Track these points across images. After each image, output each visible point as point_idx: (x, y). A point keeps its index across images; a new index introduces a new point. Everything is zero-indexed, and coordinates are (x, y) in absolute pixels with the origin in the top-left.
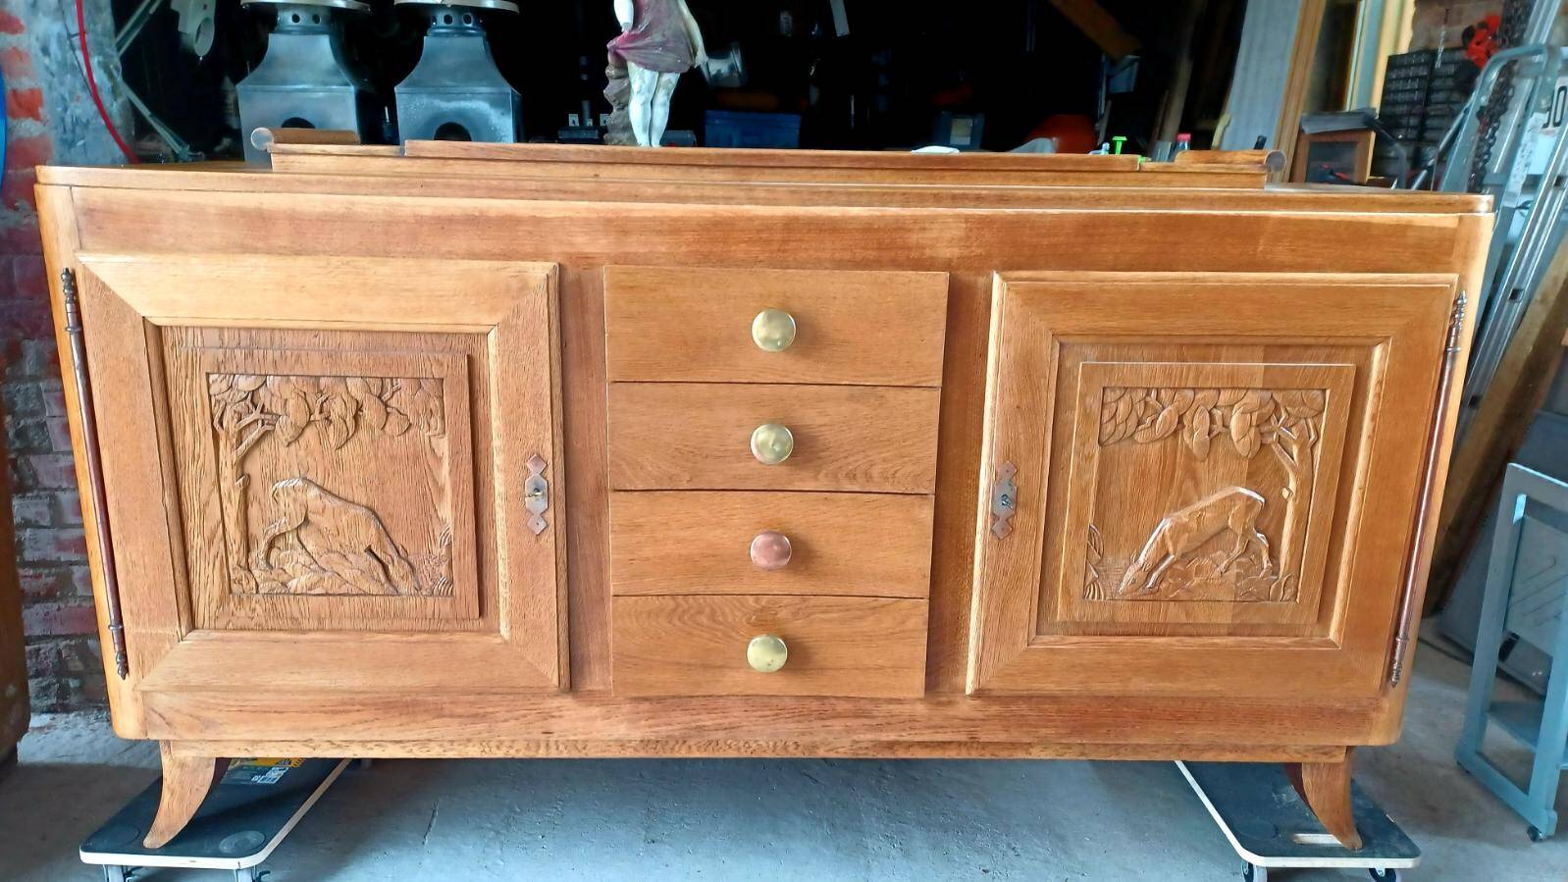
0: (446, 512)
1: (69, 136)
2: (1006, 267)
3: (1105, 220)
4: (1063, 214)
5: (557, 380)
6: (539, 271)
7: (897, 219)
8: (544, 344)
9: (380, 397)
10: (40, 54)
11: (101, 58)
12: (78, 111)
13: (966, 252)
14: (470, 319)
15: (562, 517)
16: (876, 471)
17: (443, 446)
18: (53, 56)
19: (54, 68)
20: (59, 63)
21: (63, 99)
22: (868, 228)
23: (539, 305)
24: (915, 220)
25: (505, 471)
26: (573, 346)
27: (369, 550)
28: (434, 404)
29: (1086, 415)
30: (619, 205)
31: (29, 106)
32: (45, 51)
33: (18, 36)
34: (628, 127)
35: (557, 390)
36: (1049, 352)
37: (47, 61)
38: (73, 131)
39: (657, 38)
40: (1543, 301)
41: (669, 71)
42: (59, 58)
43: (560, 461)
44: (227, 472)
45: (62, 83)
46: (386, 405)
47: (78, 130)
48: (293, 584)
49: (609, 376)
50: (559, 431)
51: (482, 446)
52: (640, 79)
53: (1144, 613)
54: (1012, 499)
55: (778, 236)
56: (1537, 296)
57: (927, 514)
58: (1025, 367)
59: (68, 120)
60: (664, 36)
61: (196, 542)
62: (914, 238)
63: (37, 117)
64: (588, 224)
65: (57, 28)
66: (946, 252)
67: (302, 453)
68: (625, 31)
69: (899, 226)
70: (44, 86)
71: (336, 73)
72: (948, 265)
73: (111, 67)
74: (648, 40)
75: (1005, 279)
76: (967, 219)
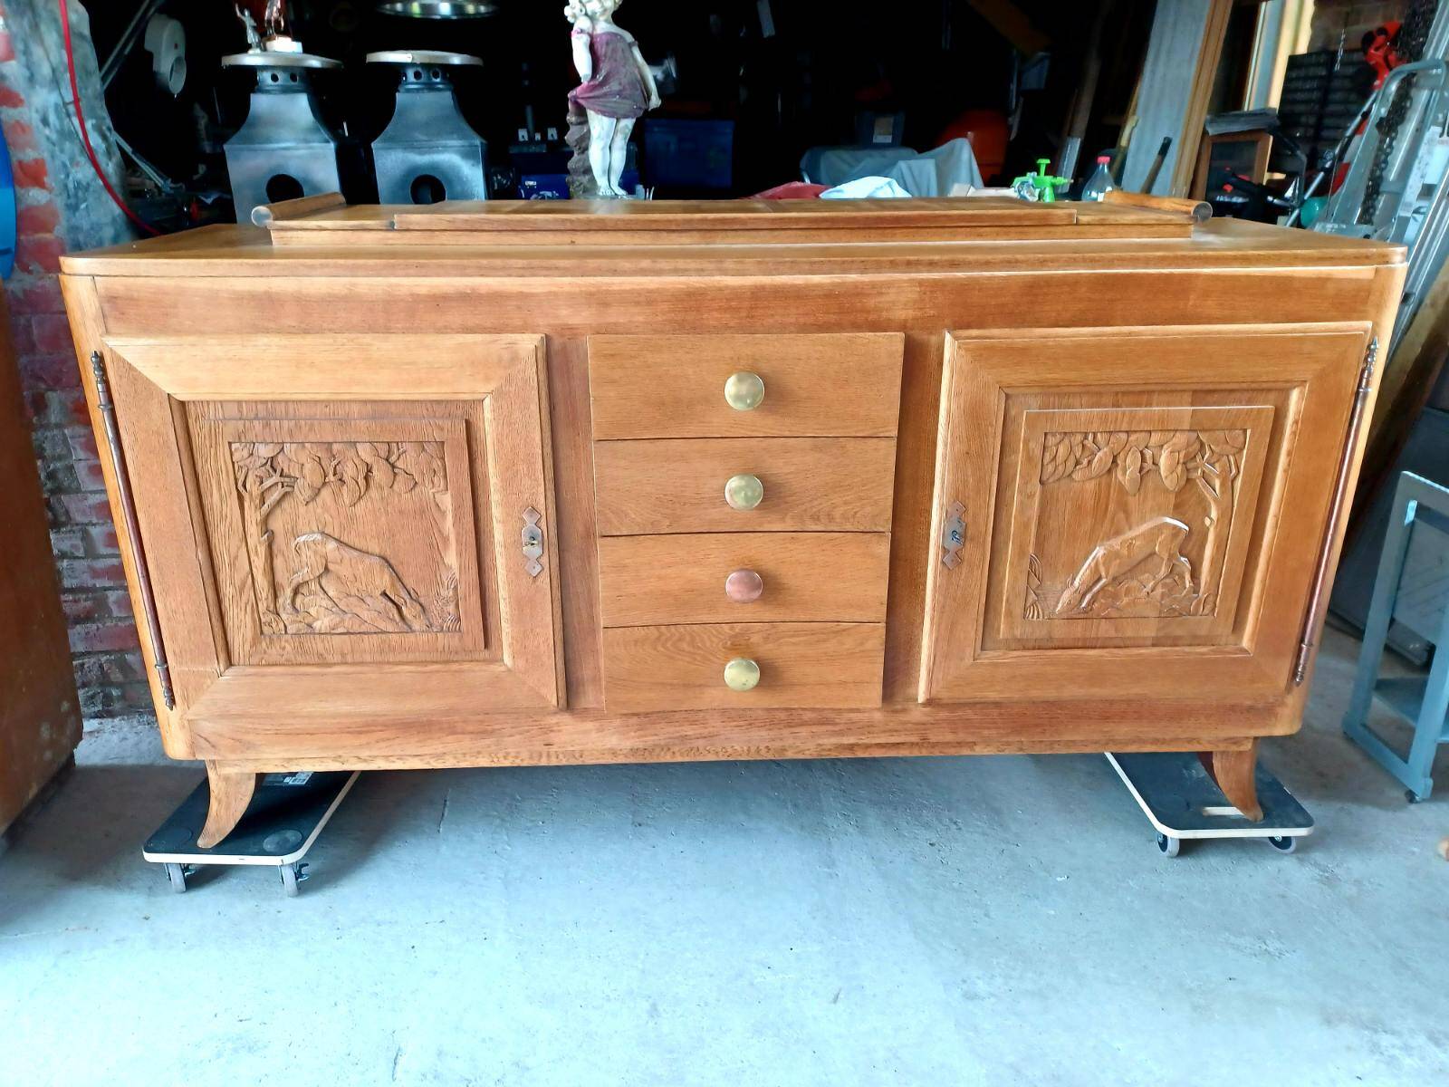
0: (451, 558)
1: (72, 201)
2: (958, 325)
3: (1048, 281)
4: (1010, 276)
5: (548, 441)
6: (528, 343)
7: (856, 285)
8: (534, 408)
9: (387, 460)
10: (41, 126)
11: (94, 121)
12: (79, 176)
13: (919, 314)
14: (466, 388)
15: (555, 561)
16: (837, 513)
17: (447, 501)
18: (52, 125)
19: (54, 137)
20: (57, 132)
21: (64, 165)
22: (830, 294)
23: (530, 373)
24: (873, 285)
25: (503, 522)
26: (561, 410)
27: (384, 594)
28: (437, 464)
29: (1029, 458)
30: (599, 279)
31: (35, 176)
32: (45, 122)
33: (20, 109)
34: (588, 170)
35: (548, 449)
36: (996, 403)
37: (47, 131)
38: (76, 195)
39: (614, 86)
40: (1433, 305)
41: (626, 117)
42: (58, 126)
43: (552, 511)
44: (253, 530)
45: (62, 151)
46: (393, 467)
47: (80, 194)
48: (317, 625)
49: (595, 435)
50: (551, 486)
51: (482, 500)
52: (599, 125)
53: (1078, 630)
54: (960, 534)
55: (746, 304)
56: (1427, 301)
57: (884, 549)
58: (973, 415)
59: (71, 186)
60: (620, 84)
61: (228, 591)
62: (871, 303)
63: (42, 185)
64: (572, 298)
65: (53, 98)
66: (901, 314)
67: (319, 511)
68: (585, 82)
69: (858, 292)
70: (46, 155)
71: (316, 130)
72: (902, 327)
73: (104, 128)
74: (606, 89)
75: (956, 338)
76: (921, 283)
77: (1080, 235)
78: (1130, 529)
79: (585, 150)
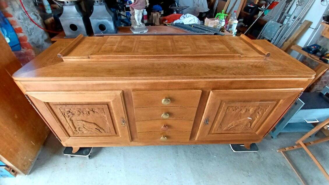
0: (108, 123)
1: (30, 33)
2: (213, 89)
5: (125, 108)
6: (119, 93)
7: (192, 82)
8: (121, 103)
9: (92, 110)
12: (31, 27)
13: (206, 87)
14: (106, 100)
15: (128, 124)
16: (184, 117)
17: (105, 116)
20: (23, 19)
21: (26, 26)
22: (186, 83)
23: (120, 98)
24: (196, 82)
25: (117, 119)
26: (127, 102)
27: (96, 129)
28: (102, 111)
29: (224, 110)
30: (134, 81)
31: (20, 31)
34: (135, 19)
35: (125, 109)
36: (219, 102)
37: (20, 21)
39: (139, 3)
41: (142, 9)
43: (126, 118)
44: (69, 121)
45: (25, 23)
46: (94, 111)
48: (84, 132)
49: (134, 107)
50: (126, 114)
51: (112, 116)
52: (136, 11)
54: (207, 120)
55: (167, 85)
57: (192, 122)
58: (214, 105)
60: (140, 3)
61: (67, 129)
62: (195, 85)
63: (22, 32)
64: (128, 84)
66: (201, 87)
67: (80, 117)
68: (133, 3)
69: (192, 83)
70: (21, 26)
71: (78, 14)
72: (201, 89)
75: (213, 92)
76: (207, 81)
77: (240, 59)
78: (241, 118)
79: (134, 15)
